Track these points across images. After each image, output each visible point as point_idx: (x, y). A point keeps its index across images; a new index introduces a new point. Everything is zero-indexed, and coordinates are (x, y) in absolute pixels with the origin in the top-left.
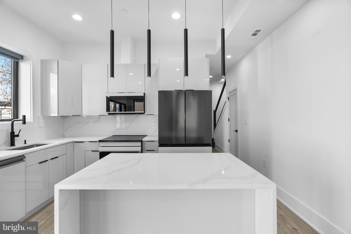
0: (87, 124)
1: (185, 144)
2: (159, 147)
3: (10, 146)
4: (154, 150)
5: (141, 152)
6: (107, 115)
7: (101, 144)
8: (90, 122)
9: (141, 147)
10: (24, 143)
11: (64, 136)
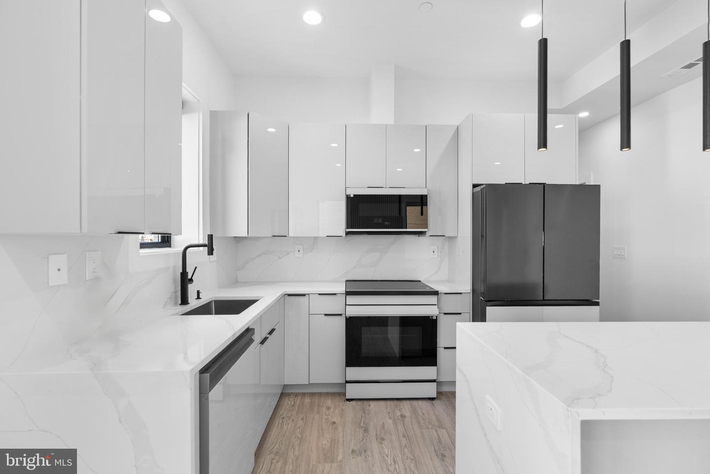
0: (288, 254)
1: (544, 300)
2: (487, 307)
3: (180, 304)
4: (460, 314)
5: (437, 317)
6: (344, 235)
7: (351, 300)
8: (295, 251)
9: (436, 306)
10: (196, 297)
11: (237, 282)
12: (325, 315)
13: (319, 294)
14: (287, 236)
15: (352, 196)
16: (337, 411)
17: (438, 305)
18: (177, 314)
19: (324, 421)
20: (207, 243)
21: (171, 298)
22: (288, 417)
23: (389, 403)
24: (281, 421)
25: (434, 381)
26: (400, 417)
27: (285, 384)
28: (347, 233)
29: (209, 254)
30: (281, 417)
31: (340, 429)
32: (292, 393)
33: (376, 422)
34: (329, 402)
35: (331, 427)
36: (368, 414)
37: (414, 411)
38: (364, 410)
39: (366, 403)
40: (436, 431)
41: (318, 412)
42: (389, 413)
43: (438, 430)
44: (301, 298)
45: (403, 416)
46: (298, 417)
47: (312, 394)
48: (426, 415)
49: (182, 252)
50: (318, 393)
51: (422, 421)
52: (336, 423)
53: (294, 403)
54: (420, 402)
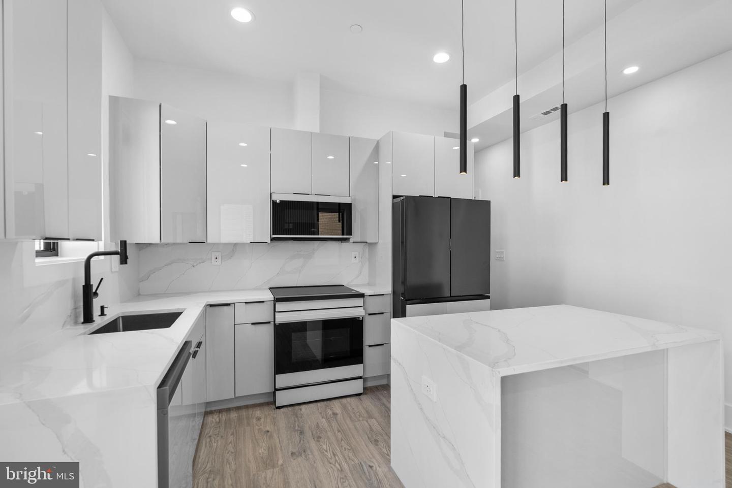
0: (203, 262)
1: (451, 296)
2: (407, 306)
3: (83, 323)
4: (383, 313)
5: (363, 317)
6: (269, 241)
7: (280, 306)
8: (211, 258)
9: (362, 308)
10: (100, 314)
11: (139, 295)
12: (253, 324)
13: (246, 303)
14: (205, 242)
15: (278, 201)
16: (268, 420)
17: (364, 306)
18: (84, 334)
19: (256, 431)
20: (119, 251)
21: (70, 316)
22: (216, 435)
23: (319, 404)
24: (208, 440)
25: (360, 378)
26: (332, 415)
27: (208, 401)
28: (272, 239)
29: (121, 263)
30: (208, 435)
31: (275, 436)
32: (215, 410)
33: (309, 423)
34: (258, 413)
35: (265, 437)
36: (301, 418)
37: (344, 407)
38: (296, 415)
39: (297, 408)
40: (367, 421)
41: (248, 424)
42: (321, 413)
43: (369, 421)
44: (225, 308)
45: (335, 414)
46: (227, 432)
47: (238, 408)
48: (356, 409)
49: (84, 261)
50: (245, 406)
51: (353, 415)
52: (270, 430)
53: (219, 419)
54: (349, 399)
